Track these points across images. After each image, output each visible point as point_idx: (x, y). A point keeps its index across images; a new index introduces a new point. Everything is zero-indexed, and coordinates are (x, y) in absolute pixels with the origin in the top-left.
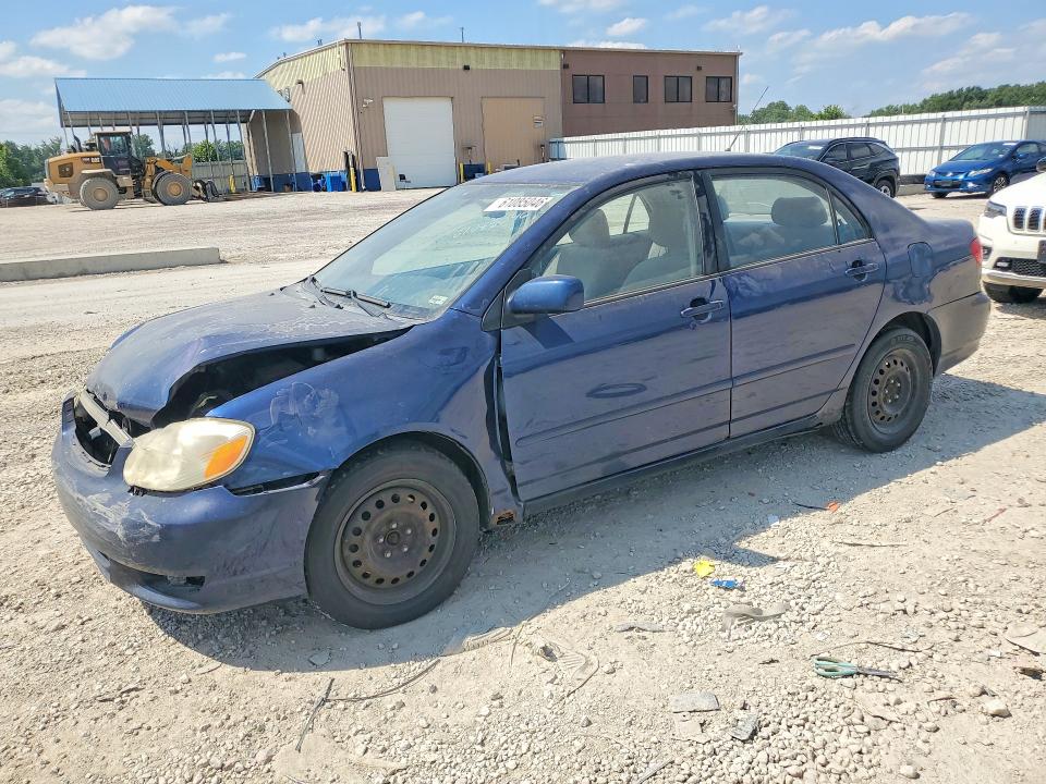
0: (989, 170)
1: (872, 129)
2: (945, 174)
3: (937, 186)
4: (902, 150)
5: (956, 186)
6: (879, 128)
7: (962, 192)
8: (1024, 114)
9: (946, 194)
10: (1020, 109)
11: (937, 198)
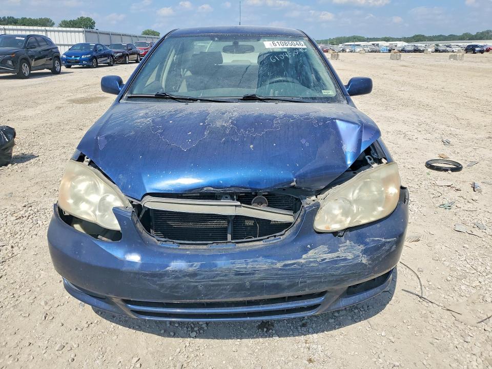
0: (90, 55)
1: (49, 33)
2: (71, 57)
3: (69, 62)
4: (61, 45)
5: (77, 62)
6: (53, 33)
7: (80, 65)
8: (83, 32)
9: (71, 66)
10: (80, 29)
11: (67, 68)
